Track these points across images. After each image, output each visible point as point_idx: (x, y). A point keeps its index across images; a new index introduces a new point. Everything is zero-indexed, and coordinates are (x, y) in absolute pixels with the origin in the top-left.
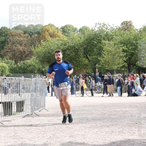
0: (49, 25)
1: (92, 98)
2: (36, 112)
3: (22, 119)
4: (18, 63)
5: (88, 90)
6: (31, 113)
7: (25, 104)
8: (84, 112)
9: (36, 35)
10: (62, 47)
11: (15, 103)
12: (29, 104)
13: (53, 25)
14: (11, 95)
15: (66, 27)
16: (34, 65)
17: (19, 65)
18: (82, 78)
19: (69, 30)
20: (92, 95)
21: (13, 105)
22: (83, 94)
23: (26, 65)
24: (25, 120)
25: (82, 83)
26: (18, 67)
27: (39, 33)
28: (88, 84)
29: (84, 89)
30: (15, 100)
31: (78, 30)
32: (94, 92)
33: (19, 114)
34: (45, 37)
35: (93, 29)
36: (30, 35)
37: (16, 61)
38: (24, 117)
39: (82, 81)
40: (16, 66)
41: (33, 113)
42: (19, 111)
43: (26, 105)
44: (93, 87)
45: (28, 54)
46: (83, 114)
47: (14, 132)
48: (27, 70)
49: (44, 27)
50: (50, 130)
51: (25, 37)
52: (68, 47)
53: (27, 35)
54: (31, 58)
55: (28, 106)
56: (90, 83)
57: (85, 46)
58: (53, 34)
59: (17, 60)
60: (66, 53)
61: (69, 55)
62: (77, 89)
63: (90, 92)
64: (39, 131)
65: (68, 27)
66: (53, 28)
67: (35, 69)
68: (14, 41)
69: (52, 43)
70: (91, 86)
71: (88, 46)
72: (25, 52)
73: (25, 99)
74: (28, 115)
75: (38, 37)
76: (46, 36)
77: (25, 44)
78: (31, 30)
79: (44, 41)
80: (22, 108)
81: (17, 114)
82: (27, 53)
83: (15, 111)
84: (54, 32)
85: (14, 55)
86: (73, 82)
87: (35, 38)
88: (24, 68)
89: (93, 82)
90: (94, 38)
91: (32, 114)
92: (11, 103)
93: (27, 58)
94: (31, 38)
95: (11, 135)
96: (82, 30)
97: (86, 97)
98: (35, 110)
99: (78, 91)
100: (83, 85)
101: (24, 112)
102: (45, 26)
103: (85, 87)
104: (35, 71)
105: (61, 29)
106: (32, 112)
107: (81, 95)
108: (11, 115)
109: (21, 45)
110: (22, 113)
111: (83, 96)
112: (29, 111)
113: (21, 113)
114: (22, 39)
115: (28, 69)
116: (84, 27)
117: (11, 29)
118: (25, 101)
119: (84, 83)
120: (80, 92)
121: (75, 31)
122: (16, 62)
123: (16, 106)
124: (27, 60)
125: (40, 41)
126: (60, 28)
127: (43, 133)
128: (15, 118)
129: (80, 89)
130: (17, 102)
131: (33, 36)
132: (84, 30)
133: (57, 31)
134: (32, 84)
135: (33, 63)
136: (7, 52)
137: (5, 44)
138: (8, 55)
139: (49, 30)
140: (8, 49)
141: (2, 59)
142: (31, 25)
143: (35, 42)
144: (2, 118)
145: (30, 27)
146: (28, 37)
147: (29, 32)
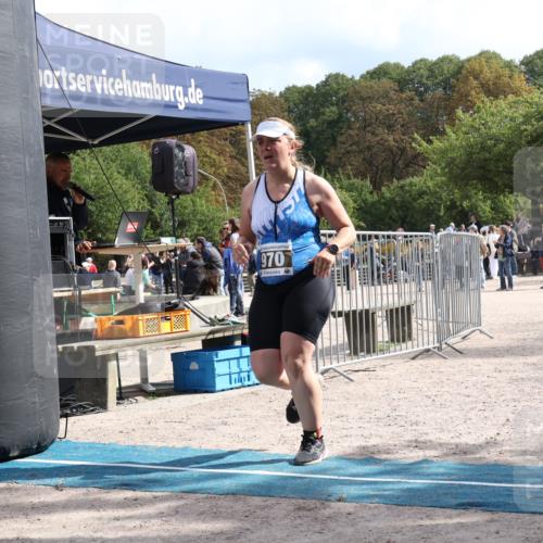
0: (481, 54)
2: (451, 341)
3: (410, 363)
4: (383, 189)
6: (437, 345)
9: (439, 92)
10: (529, 127)
11: (384, 313)
13: (494, 53)
14: (372, 292)
16: (436, 192)
17: (388, 195)
21: (379, 321)
23: (409, 191)
24: (418, 368)
26: (383, 201)
27: (447, 86)
33: (398, 347)
34: (466, 96)
36: (421, 94)
37: (375, 181)
38: (413, 358)
40: (376, 197)
41: (444, 346)
42: (398, 341)
43: (420, 322)
47: (389, 405)
48: (413, 208)
49: (463, 62)
50: (503, 398)
51: (401, 101)
53: (409, 93)
58: (495, 83)
64: (467, 400)
66: (495, 66)
67: (440, 205)
68: (368, 117)
69: (492, 115)
72: (403, 150)
74: (428, 350)
75: (445, 100)
76: (473, 93)
77: (402, 126)
78: (422, 76)
79: (467, 109)
80: (407, 329)
81: (392, 349)
82: (410, 153)
83: (387, 339)
84: (498, 77)
85: (370, 164)
87: (435, 104)
88: (403, 202)
91: (440, 349)
92: (373, 314)
93: (411, 170)
94: (422, 105)
95: (378, 414)
98: (449, 335)
101: (415, 342)
102: (469, 60)
104: (439, 211)
105: (523, 67)
106: (439, 341)
108: (374, 351)
109: (390, 128)
110: (409, 343)
112: (431, 339)
113: (404, 345)
114: (392, 108)
115: (415, 204)
117: (357, 78)
118: (415, 307)
122: (377, 186)
124: (412, 176)
125: (453, 110)
126: (517, 63)
127: (480, 406)
128: (389, 362)
130: (391, 310)
131: (429, 96)
133: (507, 72)
134: (436, 250)
135: (430, 184)
136: (348, 152)
137: (342, 128)
138: (351, 165)
139: (481, 72)
140: (351, 145)
141: (333, 176)
142: (421, 60)
143: (436, 116)
144: (348, 362)
145: (420, 69)
146: (412, 99)
147: (413, 83)
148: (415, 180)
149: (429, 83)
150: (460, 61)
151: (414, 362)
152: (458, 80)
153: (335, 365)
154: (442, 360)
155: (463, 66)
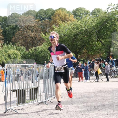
0: (60, 9)
1: (108, 83)
2: (49, 99)
3: (36, 106)
4: (30, 50)
5: (103, 75)
6: (45, 100)
7: (38, 91)
8: (100, 98)
9: (47, 20)
10: (74, 31)
11: (28, 90)
12: (43, 91)
13: (64, 8)
14: (24, 83)
15: (78, 10)
16: (46, 51)
17: (31, 52)
18: (96, 62)
19: (81, 14)
20: (108, 80)
21: (27, 93)
22: (98, 79)
23: (38, 51)
24: (39, 108)
25: (97, 68)
26: (29, 54)
27: (50, 18)
28: (102, 68)
29: (99, 74)
30: (28, 87)
31: (91, 13)
32: (109, 76)
33: (33, 101)
34: (56, 21)
35: (106, 11)
36: (41, 20)
37: (27, 47)
38: (38, 105)
39: (96, 66)
40: (27, 52)
41: (47, 101)
42: (33, 99)
43: (40, 93)
44: (108, 71)
45: (40, 40)
46: (99, 101)
48: (39, 56)
52: (80, 31)
53: (38, 20)
54: (43, 43)
55: (41, 93)
56: (104, 67)
57: (98, 29)
58: (64, 18)
59: (29, 46)
60: (79, 37)
61: (81, 39)
62: (92, 75)
63: (105, 77)
65: (80, 10)
66: (64, 12)
67: (48, 55)
68: (25, 27)
70: (105, 71)
71: (101, 29)
72: (36, 38)
73: (39, 86)
74: (42, 102)
75: (49, 22)
76: (58, 20)
77: (36, 30)
78: (42, 14)
79: (56, 26)
80: (36, 95)
81: (31, 102)
82: (38, 38)
83: (29, 98)
84: (65, 16)
85: (26, 42)
86: (87, 67)
87: (46, 24)
88: (36, 54)
89: (107, 66)
90: (108, 20)
91: (46, 102)
92: (25, 91)
93: (38, 44)
94: (42, 24)
96: (94, 13)
97: (101, 82)
98: (49, 97)
99: (92, 76)
100: (97, 70)
101: (38, 100)
102: (56, 10)
103: (100, 71)
104: (48, 57)
105: (73, 13)
106: (46, 99)
107: (96, 80)
108: (25, 103)
109: (32, 30)
110: (36, 100)
111: (97, 81)
112: (43, 98)
113: (34, 100)
116: (96, 9)
118: (38, 88)
119: (98, 67)
120: (94, 77)
121: (87, 14)
122: (28, 49)
123: (29, 94)
124: (39, 46)
125: (52, 26)
126: (71, 12)
129: (95, 74)
130: (31, 89)
131: (44, 21)
132: (97, 12)
133: (68, 14)
134: (45, 70)
135: (44, 49)
136: (19, 38)
137: (17, 30)
138: (19, 42)
139: (60, 14)
140: (19, 36)
141: (13, 45)
142: (42, 10)
143: (46, 27)
144: (16, 106)
145: (41, 12)
146: (39, 22)
147: (39, 17)
148: (40, 47)
149: (44, 17)
150: (53, 11)
151: (38, 106)
152: (53, 16)
153: (12, 107)
154: (47, 105)
155: (55, 12)
